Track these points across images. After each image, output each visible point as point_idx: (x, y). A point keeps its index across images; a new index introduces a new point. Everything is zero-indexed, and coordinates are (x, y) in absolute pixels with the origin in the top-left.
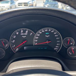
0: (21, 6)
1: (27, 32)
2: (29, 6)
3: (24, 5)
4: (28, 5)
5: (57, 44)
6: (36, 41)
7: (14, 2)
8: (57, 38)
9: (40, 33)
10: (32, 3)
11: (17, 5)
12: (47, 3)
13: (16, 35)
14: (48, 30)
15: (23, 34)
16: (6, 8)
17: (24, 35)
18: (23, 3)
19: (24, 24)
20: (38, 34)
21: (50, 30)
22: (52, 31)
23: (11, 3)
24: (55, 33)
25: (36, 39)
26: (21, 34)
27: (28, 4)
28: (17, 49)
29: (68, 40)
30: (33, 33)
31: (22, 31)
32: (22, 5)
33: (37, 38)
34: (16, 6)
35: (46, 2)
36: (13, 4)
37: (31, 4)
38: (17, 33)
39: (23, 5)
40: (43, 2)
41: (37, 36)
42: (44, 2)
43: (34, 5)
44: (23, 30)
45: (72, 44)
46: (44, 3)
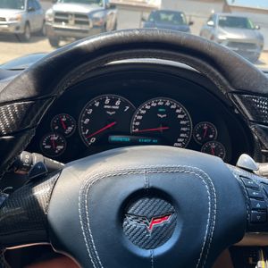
0: (63, 23)
1: (118, 103)
2: (91, 25)
3: (77, 22)
4: (87, 23)
5: (182, 135)
6: (138, 124)
7: (39, 8)
8: (182, 122)
9: (147, 107)
10: (103, 18)
11: (52, 19)
12: (154, 22)
13: (93, 107)
14: (165, 103)
15: (109, 107)
16: (8, 24)
17: (111, 110)
18: (71, 14)
19: (125, 85)
20: (143, 109)
21: (168, 104)
22: (172, 107)
23: (29, 11)
24: (178, 111)
25: (137, 120)
26: (106, 107)
27: (90, 20)
28: (93, 140)
29: (205, 128)
30: (131, 107)
31: (107, 101)
32: (66, 22)
33: (140, 117)
34: (44, 21)
35: (152, 20)
36: (36, 12)
37: (101, 20)
38: (97, 104)
39: (72, 22)
40: (139, 18)
41: (140, 114)
42: (143, 20)
43: (108, 25)
44: (111, 99)
45: (211, 136)
46: (143, 23)
